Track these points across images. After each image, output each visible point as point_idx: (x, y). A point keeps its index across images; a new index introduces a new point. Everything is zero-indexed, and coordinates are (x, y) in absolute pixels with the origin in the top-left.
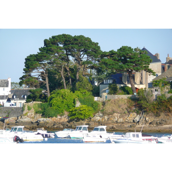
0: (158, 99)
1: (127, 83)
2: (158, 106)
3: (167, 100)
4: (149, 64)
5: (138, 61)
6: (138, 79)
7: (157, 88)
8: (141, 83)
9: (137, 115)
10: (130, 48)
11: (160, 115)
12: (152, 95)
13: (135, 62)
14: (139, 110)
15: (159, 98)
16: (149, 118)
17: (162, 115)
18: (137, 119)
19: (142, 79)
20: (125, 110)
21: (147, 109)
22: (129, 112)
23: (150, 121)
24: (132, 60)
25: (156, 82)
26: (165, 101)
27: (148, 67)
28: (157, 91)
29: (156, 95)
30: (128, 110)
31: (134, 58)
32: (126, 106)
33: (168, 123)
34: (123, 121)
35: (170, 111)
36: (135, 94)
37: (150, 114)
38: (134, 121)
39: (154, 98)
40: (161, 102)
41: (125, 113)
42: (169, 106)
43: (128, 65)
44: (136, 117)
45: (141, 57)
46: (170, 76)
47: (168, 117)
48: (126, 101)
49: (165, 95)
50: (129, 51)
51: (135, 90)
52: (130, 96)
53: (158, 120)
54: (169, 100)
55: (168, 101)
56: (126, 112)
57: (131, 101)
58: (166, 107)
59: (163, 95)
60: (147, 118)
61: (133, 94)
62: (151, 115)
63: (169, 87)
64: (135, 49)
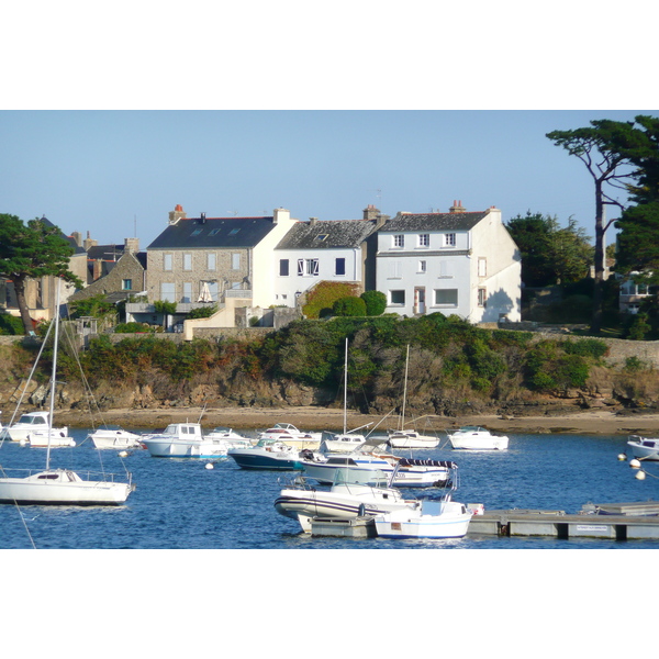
0: (91, 347)
1: (5, 306)
2: (93, 364)
3: (114, 350)
4: (68, 261)
5: (43, 253)
6: (31, 297)
7: (88, 319)
8: (39, 306)
9: (39, 386)
10: (15, 218)
11: (96, 387)
12: (77, 337)
13: (34, 254)
14: (43, 372)
15: (95, 345)
16: (70, 394)
17: (103, 385)
18: (39, 395)
19: (40, 295)
20: (8, 373)
21: (66, 370)
22: (17, 378)
23: (72, 401)
24: (27, 250)
25: (82, 304)
26: (110, 351)
27: (66, 267)
28: (89, 326)
29: (86, 337)
30: (15, 374)
31: (31, 244)
32: (11, 365)
33: (118, 404)
34: (4, 401)
35: (122, 376)
36: (32, 333)
37: (73, 383)
38: (30, 400)
39: (82, 343)
40: (101, 354)
41: (7, 380)
42: (119, 363)
43: (18, 263)
44: (35, 391)
45: (47, 242)
46: (112, 290)
47: (117, 390)
48: (9, 351)
49: (108, 337)
50: (13, 225)
51: (30, 323)
52: (19, 338)
53: (92, 397)
54: (121, 349)
55: (118, 352)
56: (11, 377)
57: (22, 351)
58: (114, 366)
59: (104, 337)
60: (65, 394)
61: (25, 333)
62: (75, 387)
63: (115, 318)
64: (30, 222)
